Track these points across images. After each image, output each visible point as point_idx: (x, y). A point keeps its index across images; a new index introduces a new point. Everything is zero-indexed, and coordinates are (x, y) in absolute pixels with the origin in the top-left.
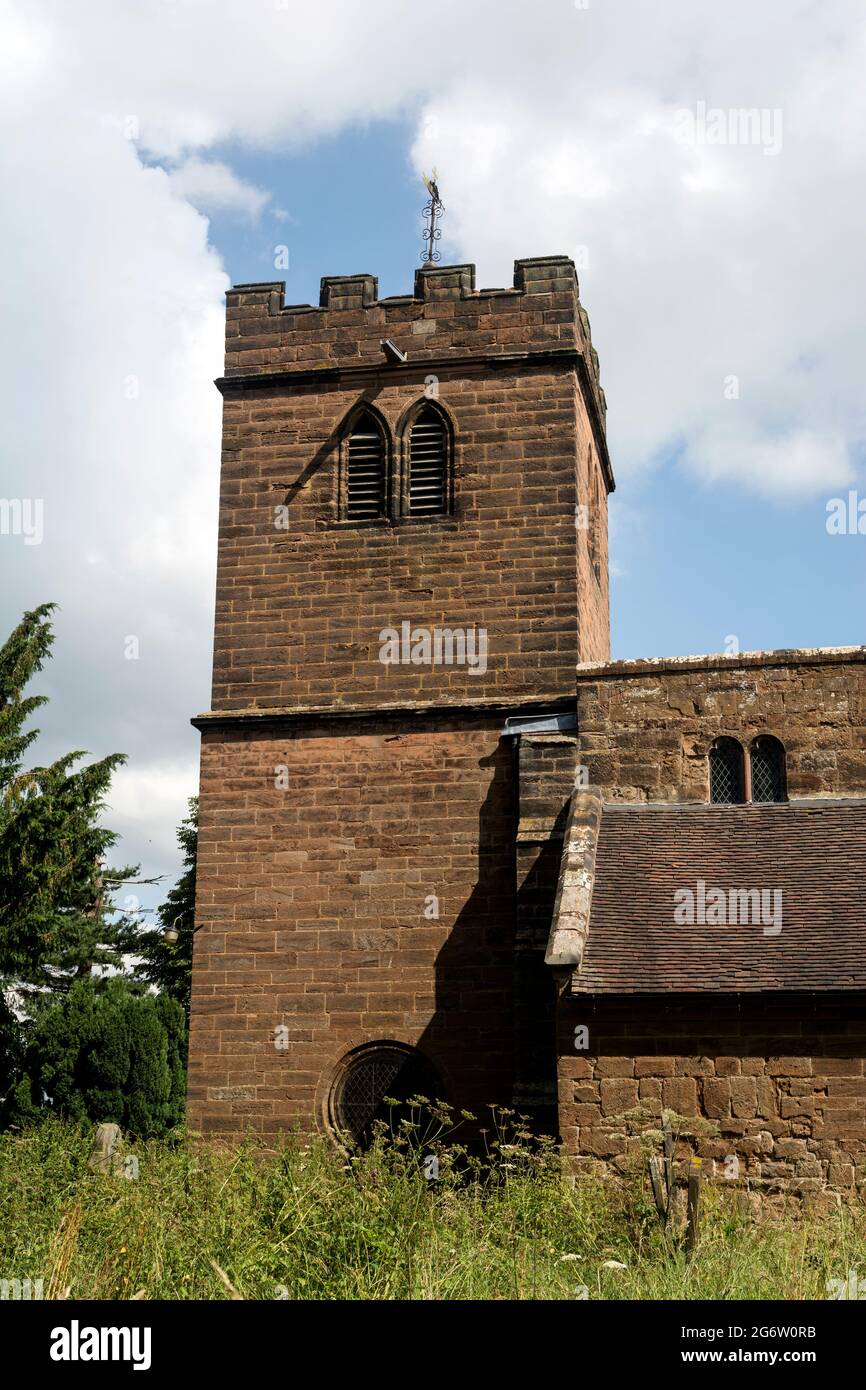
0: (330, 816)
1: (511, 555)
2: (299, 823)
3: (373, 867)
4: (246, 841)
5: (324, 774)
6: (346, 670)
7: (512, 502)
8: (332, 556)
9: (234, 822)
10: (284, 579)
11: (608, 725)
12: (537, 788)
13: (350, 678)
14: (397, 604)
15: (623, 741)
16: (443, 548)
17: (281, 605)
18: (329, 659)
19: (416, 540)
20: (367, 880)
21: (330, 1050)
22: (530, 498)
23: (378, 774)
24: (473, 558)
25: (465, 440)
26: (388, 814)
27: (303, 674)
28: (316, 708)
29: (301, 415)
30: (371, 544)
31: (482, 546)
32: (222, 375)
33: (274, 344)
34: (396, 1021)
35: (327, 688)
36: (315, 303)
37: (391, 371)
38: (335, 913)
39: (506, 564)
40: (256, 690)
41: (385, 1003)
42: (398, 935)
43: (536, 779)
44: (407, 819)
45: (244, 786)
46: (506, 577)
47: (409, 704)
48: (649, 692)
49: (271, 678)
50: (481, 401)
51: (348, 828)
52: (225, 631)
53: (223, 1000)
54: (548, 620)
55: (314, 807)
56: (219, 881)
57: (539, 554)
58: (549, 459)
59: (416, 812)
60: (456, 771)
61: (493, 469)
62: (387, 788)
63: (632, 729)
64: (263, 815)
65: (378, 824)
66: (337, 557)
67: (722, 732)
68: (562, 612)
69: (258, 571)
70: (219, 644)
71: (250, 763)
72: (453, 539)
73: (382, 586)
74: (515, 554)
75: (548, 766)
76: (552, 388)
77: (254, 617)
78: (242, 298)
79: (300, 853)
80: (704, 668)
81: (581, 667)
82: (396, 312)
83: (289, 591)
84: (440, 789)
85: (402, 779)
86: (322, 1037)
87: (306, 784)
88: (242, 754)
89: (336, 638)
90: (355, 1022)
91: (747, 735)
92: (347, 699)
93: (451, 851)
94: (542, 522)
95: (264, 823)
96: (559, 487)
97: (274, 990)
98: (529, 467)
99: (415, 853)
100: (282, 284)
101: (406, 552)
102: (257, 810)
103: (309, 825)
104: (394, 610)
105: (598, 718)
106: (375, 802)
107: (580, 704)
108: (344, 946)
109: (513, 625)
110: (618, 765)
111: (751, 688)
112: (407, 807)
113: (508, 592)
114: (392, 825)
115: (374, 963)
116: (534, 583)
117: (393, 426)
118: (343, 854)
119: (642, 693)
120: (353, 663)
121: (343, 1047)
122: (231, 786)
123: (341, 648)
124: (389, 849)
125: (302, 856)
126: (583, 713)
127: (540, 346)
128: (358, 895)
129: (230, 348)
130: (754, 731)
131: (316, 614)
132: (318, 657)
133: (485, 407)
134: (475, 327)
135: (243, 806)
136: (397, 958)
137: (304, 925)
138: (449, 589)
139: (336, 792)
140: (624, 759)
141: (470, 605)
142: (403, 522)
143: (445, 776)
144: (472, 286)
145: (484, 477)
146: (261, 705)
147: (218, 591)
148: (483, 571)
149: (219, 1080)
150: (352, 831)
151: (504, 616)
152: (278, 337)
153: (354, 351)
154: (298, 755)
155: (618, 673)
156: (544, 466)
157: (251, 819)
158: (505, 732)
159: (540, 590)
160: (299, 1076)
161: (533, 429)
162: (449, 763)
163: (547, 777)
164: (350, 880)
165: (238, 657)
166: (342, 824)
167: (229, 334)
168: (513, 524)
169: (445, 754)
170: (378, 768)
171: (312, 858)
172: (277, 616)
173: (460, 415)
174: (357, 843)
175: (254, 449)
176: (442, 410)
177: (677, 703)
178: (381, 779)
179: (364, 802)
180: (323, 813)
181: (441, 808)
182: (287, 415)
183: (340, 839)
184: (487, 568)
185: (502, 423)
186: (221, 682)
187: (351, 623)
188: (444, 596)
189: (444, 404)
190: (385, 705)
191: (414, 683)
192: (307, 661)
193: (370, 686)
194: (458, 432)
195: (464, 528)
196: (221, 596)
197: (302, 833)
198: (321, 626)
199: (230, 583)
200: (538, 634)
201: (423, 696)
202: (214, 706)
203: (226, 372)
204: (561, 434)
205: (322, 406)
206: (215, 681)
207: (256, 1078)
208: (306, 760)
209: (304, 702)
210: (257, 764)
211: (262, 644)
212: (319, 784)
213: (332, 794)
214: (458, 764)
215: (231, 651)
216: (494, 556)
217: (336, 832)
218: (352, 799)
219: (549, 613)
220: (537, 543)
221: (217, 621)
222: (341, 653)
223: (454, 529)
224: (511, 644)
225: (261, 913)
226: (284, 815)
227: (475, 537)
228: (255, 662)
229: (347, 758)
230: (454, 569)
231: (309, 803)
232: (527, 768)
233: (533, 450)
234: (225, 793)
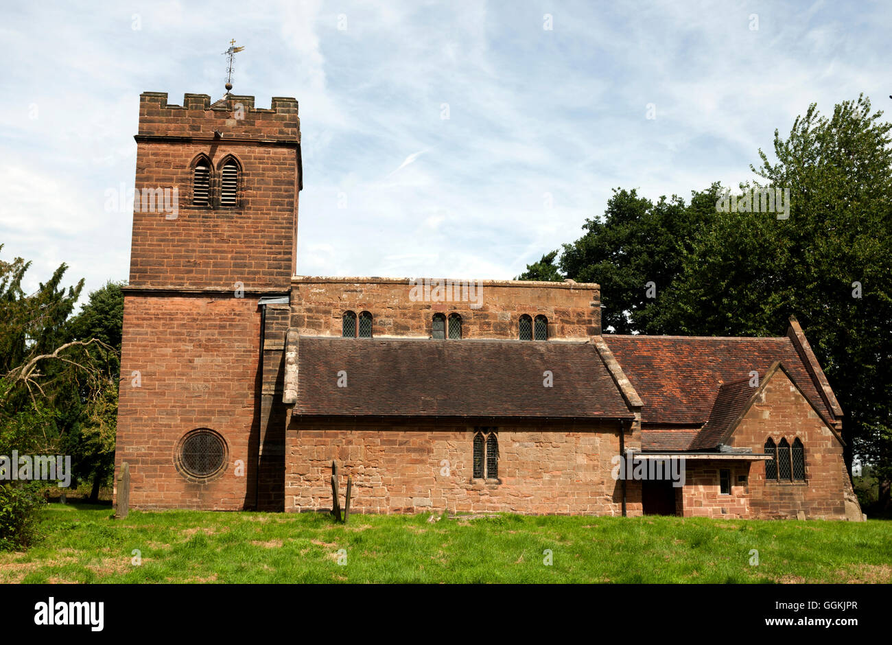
0: (182, 334)
1: (264, 227)
2: (168, 336)
3: (201, 356)
4: (144, 343)
5: (179, 316)
6: (191, 272)
7: (266, 204)
8: (185, 221)
9: (139, 334)
10: (164, 229)
11: (304, 303)
12: (273, 328)
13: (191, 275)
14: (215, 244)
15: (309, 310)
16: (236, 222)
17: (162, 241)
18: (183, 266)
19: (223, 217)
20: (197, 361)
21: (180, 431)
22: (274, 203)
23: (203, 317)
24: (248, 227)
25: (248, 175)
26: (208, 334)
27: (171, 272)
28: (178, 287)
29: (174, 156)
30: (203, 217)
31: (253, 222)
32: (137, 134)
33: (161, 122)
34: (209, 420)
35: (183, 279)
36: (182, 105)
37: (216, 141)
38: (183, 375)
39: (264, 231)
40: (150, 277)
41: (204, 412)
42: (210, 385)
43: (272, 323)
44: (216, 337)
45: (144, 319)
46: (262, 237)
47: (219, 288)
48: (320, 291)
49: (157, 273)
50: (255, 159)
51: (190, 340)
52: (136, 250)
53: (132, 410)
54: (279, 256)
55: (175, 330)
56: (131, 360)
57: (277, 228)
58: (283, 187)
59: (220, 334)
60: (238, 318)
61: (259, 189)
62: (208, 323)
63: (313, 305)
64: (152, 332)
65: (203, 338)
66: (188, 221)
67: (348, 309)
68: (285, 253)
69: (152, 225)
70: (133, 255)
71: (147, 309)
72: (241, 218)
73: (208, 236)
74: (266, 227)
75: (278, 319)
76: (286, 156)
77: (149, 245)
78: (147, 98)
79: (168, 349)
80: (343, 282)
81: (293, 278)
82: (218, 114)
83: (166, 235)
84: (230, 325)
85: (215, 320)
86: (176, 426)
87: (172, 320)
88: (143, 305)
89: (187, 257)
90: (191, 421)
91: (358, 311)
92: (191, 284)
93: (235, 351)
94: (279, 214)
95: (153, 335)
96: (287, 200)
97: (155, 406)
98: (274, 190)
99: (219, 351)
100: (167, 94)
101: (219, 221)
102: (149, 330)
103: (173, 337)
104: (213, 247)
105: (300, 299)
106: (202, 329)
107: (292, 293)
108: (187, 389)
109: (264, 257)
110: (306, 319)
111: (361, 291)
112: (216, 332)
113: (263, 243)
114: (209, 339)
115: (200, 396)
116: (274, 240)
117: (215, 165)
118: (187, 351)
119: (317, 291)
120: (194, 268)
121: (185, 431)
122: (138, 319)
123: (189, 262)
124: (207, 349)
125: (169, 350)
126: (293, 297)
127: (283, 138)
128: (193, 368)
129: (141, 121)
130: (362, 309)
131: (178, 246)
132: (179, 265)
133: (257, 161)
134: (254, 125)
135: (143, 328)
136: (210, 394)
137: (169, 379)
138: (238, 240)
139: (185, 324)
140: (308, 317)
141: (247, 247)
142: (218, 209)
143: (233, 320)
144: (253, 106)
145: (255, 192)
146: (152, 284)
147: (133, 232)
148: (253, 233)
149: (131, 443)
150: (191, 341)
151: (261, 253)
152: (164, 118)
153: (199, 130)
154: (168, 307)
155: (308, 281)
156: (281, 190)
157: (147, 334)
158: (260, 303)
159: (276, 243)
160: (165, 442)
161: (277, 173)
162: (235, 314)
163: (277, 323)
164: (191, 361)
165: (141, 262)
166: (188, 338)
167: (141, 114)
168: (267, 214)
169: (233, 310)
170: (204, 315)
171: (174, 351)
172: (160, 245)
173: (245, 164)
174: (194, 346)
175: (152, 169)
176: (238, 161)
177: (332, 296)
178: (205, 319)
179: (197, 329)
180: (179, 332)
181: (231, 333)
182: (167, 155)
183: (187, 344)
184: (254, 232)
185: (264, 169)
186: (134, 272)
187: (194, 251)
188: (236, 242)
189: (239, 158)
190: (207, 288)
191: (221, 279)
192: (174, 266)
193: (202, 279)
194: (244, 171)
195: (246, 213)
196: (134, 234)
197: (169, 341)
198: (180, 251)
199: (139, 229)
200: (275, 262)
201: (225, 285)
202: (130, 283)
203: (139, 132)
204: (288, 177)
205: (184, 153)
206: (131, 272)
207: (147, 442)
208: (172, 310)
209: (172, 284)
210: (150, 310)
211: (153, 257)
212: (178, 320)
213: (183, 325)
214: (239, 315)
215: (139, 259)
216: (258, 227)
217: (184, 341)
218: (192, 327)
219: (280, 253)
220: (276, 223)
221: (132, 245)
222: (189, 264)
223: (241, 214)
224: (263, 265)
225: (150, 374)
226: (162, 333)
227: (249, 218)
228: (150, 265)
229: (191, 310)
230: (240, 231)
231: (174, 328)
232: (269, 319)
233: (277, 182)
234: (135, 321)
